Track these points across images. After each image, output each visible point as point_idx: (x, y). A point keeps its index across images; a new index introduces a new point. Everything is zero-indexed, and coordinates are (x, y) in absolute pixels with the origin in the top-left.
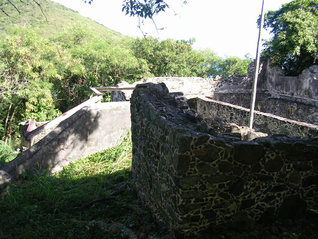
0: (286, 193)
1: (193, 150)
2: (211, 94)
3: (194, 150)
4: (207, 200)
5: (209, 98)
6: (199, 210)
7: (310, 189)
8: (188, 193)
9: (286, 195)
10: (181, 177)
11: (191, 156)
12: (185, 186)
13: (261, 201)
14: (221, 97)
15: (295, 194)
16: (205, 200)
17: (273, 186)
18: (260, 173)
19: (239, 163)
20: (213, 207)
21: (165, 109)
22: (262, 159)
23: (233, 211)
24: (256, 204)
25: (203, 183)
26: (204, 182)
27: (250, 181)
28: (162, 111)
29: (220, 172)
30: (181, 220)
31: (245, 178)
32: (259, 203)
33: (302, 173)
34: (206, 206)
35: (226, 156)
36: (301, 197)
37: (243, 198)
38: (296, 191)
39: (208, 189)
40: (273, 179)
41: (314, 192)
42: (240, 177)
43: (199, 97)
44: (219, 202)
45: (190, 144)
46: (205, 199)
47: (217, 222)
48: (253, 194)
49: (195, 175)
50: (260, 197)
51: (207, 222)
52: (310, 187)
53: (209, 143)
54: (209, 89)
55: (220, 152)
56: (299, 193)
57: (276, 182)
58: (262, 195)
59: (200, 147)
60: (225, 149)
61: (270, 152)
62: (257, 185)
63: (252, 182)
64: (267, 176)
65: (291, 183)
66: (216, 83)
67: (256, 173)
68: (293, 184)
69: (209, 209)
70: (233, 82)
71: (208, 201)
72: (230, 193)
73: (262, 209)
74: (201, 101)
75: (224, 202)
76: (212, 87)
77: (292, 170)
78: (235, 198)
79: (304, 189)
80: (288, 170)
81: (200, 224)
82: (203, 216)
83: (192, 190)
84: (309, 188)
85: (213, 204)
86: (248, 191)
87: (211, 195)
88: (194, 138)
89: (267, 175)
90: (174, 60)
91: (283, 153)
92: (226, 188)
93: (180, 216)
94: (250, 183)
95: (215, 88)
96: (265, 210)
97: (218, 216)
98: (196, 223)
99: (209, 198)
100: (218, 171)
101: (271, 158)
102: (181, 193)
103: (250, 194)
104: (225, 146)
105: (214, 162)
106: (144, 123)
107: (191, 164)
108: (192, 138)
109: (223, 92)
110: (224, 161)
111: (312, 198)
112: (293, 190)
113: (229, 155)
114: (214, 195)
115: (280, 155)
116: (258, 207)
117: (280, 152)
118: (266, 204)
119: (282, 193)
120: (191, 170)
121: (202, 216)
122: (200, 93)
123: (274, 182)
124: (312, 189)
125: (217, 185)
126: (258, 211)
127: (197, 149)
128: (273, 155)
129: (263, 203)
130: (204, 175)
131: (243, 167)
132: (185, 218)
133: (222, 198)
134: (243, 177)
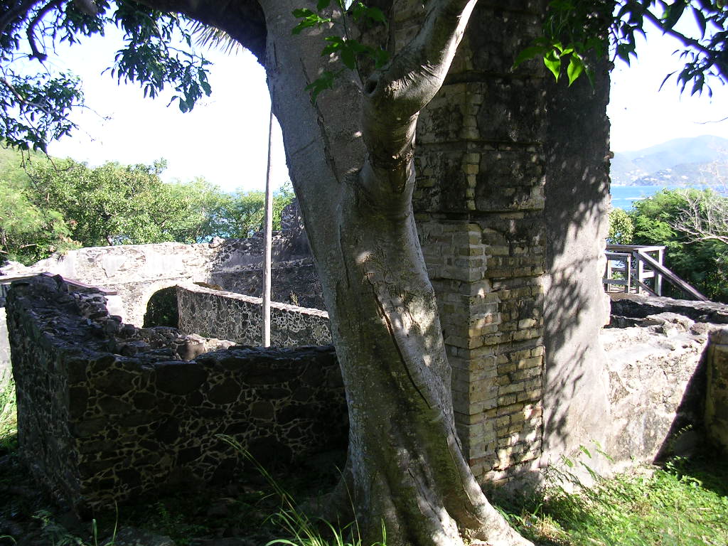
0: (251, 435)
1: (90, 378)
2: (204, 277)
3: (92, 378)
4: (121, 453)
5: (201, 284)
6: (111, 470)
7: (292, 427)
8: (90, 445)
9: (251, 438)
10: (77, 420)
11: (88, 388)
12: (84, 434)
13: (211, 450)
14: (228, 281)
15: (267, 436)
16: (118, 454)
17: (227, 425)
18: (201, 407)
19: (165, 394)
20: (133, 464)
21: (57, 319)
22: (202, 385)
23: (167, 468)
24: (204, 455)
25: (111, 427)
26: (113, 426)
27: (188, 420)
28: (51, 324)
29: (137, 408)
30: (84, 487)
31: (179, 416)
32: (209, 453)
33: (274, 403)
34: (121, 463)
35: (144, 384)
36: (279, 440)
37: (180, 447)
38: (268, 430)
39: (121, 436)
40: (226, 414)
41: (300, 430)
42: (172, 414)
43: (180, 284)
44: (143, 456)
45: (85, 370)
46: (118, 451)
47: (143, 487)
48: (196, 439)
49: (97, 416)
50: (209, 444)
51: (126, 488)
52: (291, 422)
53: (115, 367)
54: (200, 266)
55: (134, 379)
56: (275, 433)
57: (231, 419)
58: (210, 441)
59: (101, 374)
60: (142, 373)
61: (214, 373)
62: (201, 425)
63: (191, 422)
64: (213, 410)
65: (257, 419)
66: (215, 252)
67: (196, 407)
68: (262, 419)
69: (128, 468)
70: (250, 248)
71: (124, 455)
72: (159, 440)
73: (215, 463)
74: (185, 294)
75: (149, 454)
76: (207, 262)
77: (255, 398)
78: (167, 447)
79: (281, 426)
80: (248, 399)
81: (116, 491)
82: (118, 479)
83: (96, 440)
84: (290, 425)
85: (133, 460)
86: (187, 434)
87: (127, 446)
88: (90, 361)
89: (214, 408)
90: (121, 210)
91: (236, 374)
92: (150, 432)
93: (82, 482)
94: (189, 423)
95: (214, 262)
96: (220, 463)
97: (144, 478)
98: (108, 491)
99: (125, 450)
100: (134, 408)
101: (218, 383)
102: (78, 445)
103: (190, 440)
104: (140, 370)
105: (126, 395)
106: (26, 345)
107: (89, 400)
108: (87, 362)
109: (232, 270)
110: (142, 391)
111: (299, 439)
112: (262, 428)
113: (148, 382)
114: (132, 445)
115: (232, 377)
116: (207, 459)
117: (232, 373)
118: (219, 454)
119: (244, 435)
120: (91, 409)
121: (116, 479)
122: (181, 276)
123: (228, 418)
124: (295, 425)
125: (135, 429)
126: (208, 466)
127: (97, 376)
128: (220, 378)
129: (215, 452)
130: (111, 416)
131: (173, 399)
132: (90, 485)
133: (145, 449)
134: (175, 414)
